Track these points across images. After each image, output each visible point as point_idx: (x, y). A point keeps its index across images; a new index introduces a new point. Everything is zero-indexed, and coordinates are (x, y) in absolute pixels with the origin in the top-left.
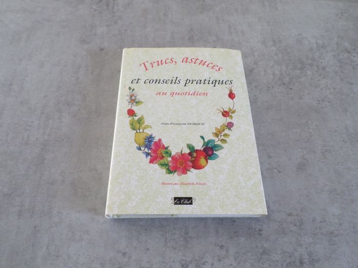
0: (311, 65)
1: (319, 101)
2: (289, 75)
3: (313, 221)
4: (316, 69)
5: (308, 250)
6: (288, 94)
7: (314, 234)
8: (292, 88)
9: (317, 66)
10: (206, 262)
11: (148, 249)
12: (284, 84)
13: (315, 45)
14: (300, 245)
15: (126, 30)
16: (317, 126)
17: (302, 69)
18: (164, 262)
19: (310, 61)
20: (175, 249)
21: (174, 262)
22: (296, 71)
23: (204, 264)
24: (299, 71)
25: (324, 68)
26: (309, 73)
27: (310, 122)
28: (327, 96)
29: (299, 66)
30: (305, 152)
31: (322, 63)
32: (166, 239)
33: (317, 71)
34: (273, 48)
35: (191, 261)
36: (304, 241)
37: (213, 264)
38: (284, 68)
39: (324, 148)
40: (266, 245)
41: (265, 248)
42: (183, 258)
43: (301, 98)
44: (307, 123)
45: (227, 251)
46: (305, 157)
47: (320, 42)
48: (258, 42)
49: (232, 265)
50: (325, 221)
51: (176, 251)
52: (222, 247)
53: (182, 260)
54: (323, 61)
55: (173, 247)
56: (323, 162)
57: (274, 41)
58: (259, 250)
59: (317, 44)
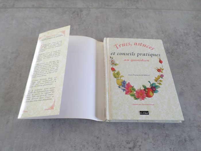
0: (182, 43)
1: (187, 61)
2: (171, 48)
3: (189, 120)
4: (184, 45)
5: (188, 134)
6: (172, 58)
7: (191, 127)
8: (173, 54)
9: (185, 44)
10: (139, 141)
11: (109, 135)
12: (169, 53)
13: (183, 33)
14: (184, 132)
15: (88, 27)
16: (187, 73)
17: (177, 45)
18: (118, 142)
19: (181, 41)
20: (123, 135)
21: (122, 141)
22: (175, 46)
23: (137, 142)
24: (176, 47)
25: (188, 45)
26: (181, 47)
27: (184, 72)
28: (191, 58)
29: (176, 44)
30: (183, 86)
31: (187, 42)
32: (118, 130)
33: (185, 46)
34: (162, 35)
35: (131, 141)
36: (186, 130)
37: (142, 142)
38: (169, 45)
39: (192, 84)
40: (167, 132)
41: (167, 134)
42: (127, 139)
43: (178, 60)
44: (182, 72)
45: (148, 135)
46: (183, 89)
47: (185, 31)
48: (155, 32)
49: (151, 142)
50: (195, 120)
51: (123, 136)
52: (145, 133)
53: (127, 140)
54: (187, 41)
55: (121, 134)
56: (192, 91)
57: (163, 32)
58: (164, 135)
59: (184, 32)
